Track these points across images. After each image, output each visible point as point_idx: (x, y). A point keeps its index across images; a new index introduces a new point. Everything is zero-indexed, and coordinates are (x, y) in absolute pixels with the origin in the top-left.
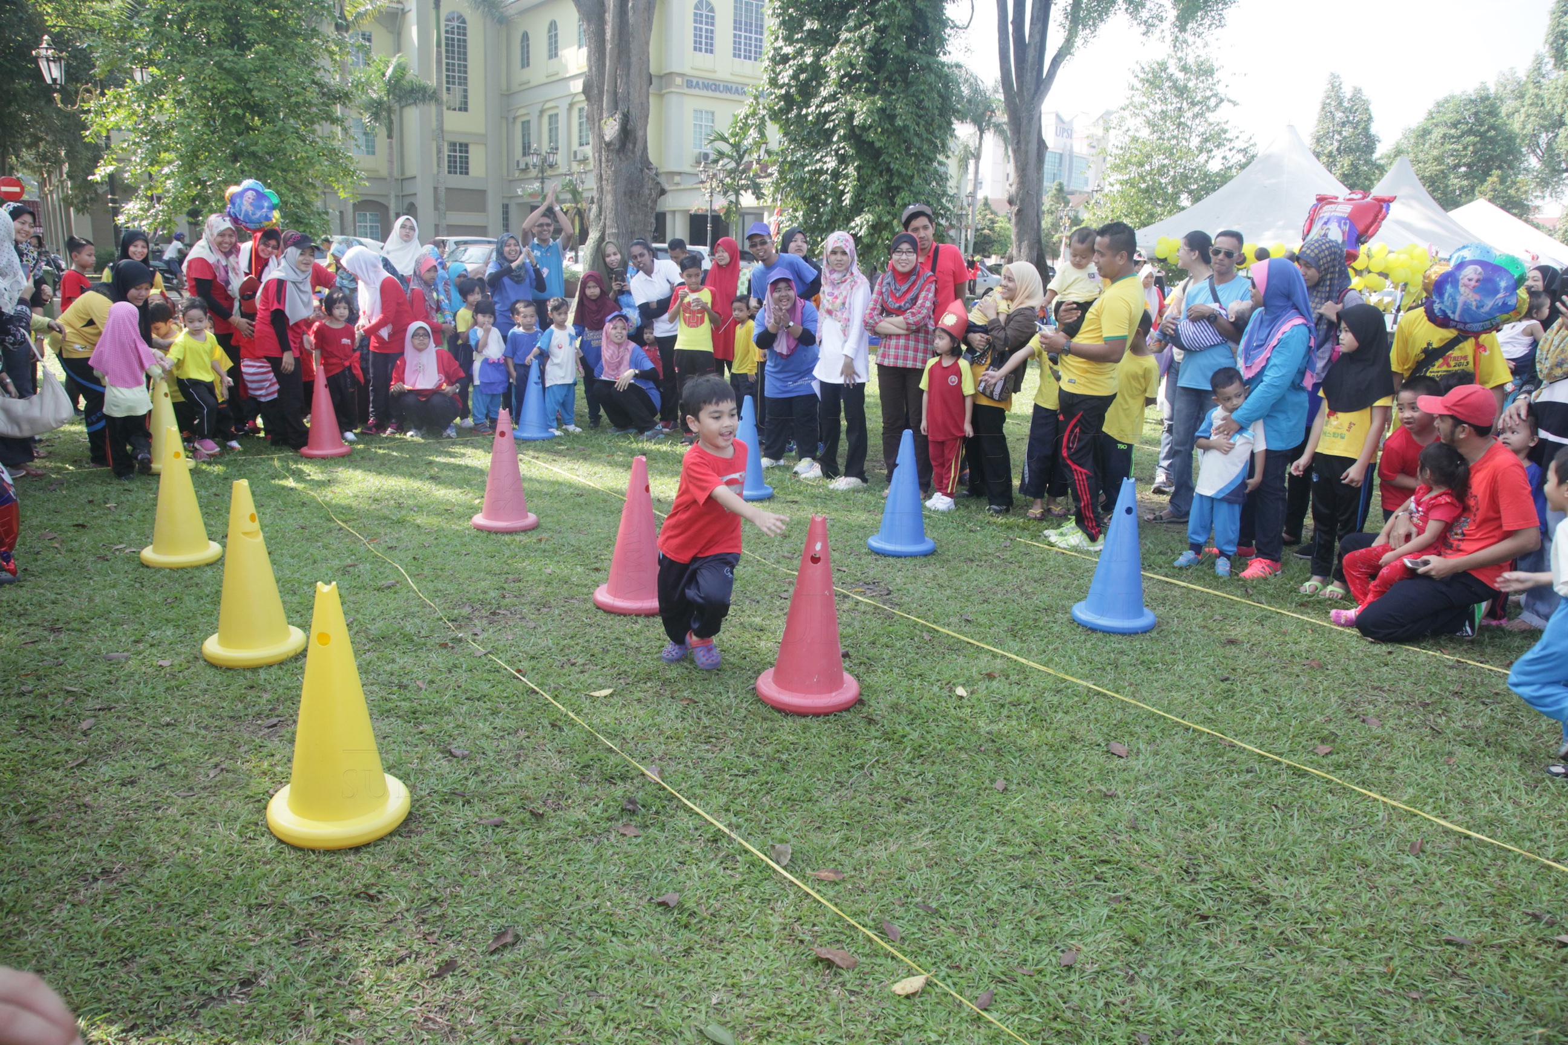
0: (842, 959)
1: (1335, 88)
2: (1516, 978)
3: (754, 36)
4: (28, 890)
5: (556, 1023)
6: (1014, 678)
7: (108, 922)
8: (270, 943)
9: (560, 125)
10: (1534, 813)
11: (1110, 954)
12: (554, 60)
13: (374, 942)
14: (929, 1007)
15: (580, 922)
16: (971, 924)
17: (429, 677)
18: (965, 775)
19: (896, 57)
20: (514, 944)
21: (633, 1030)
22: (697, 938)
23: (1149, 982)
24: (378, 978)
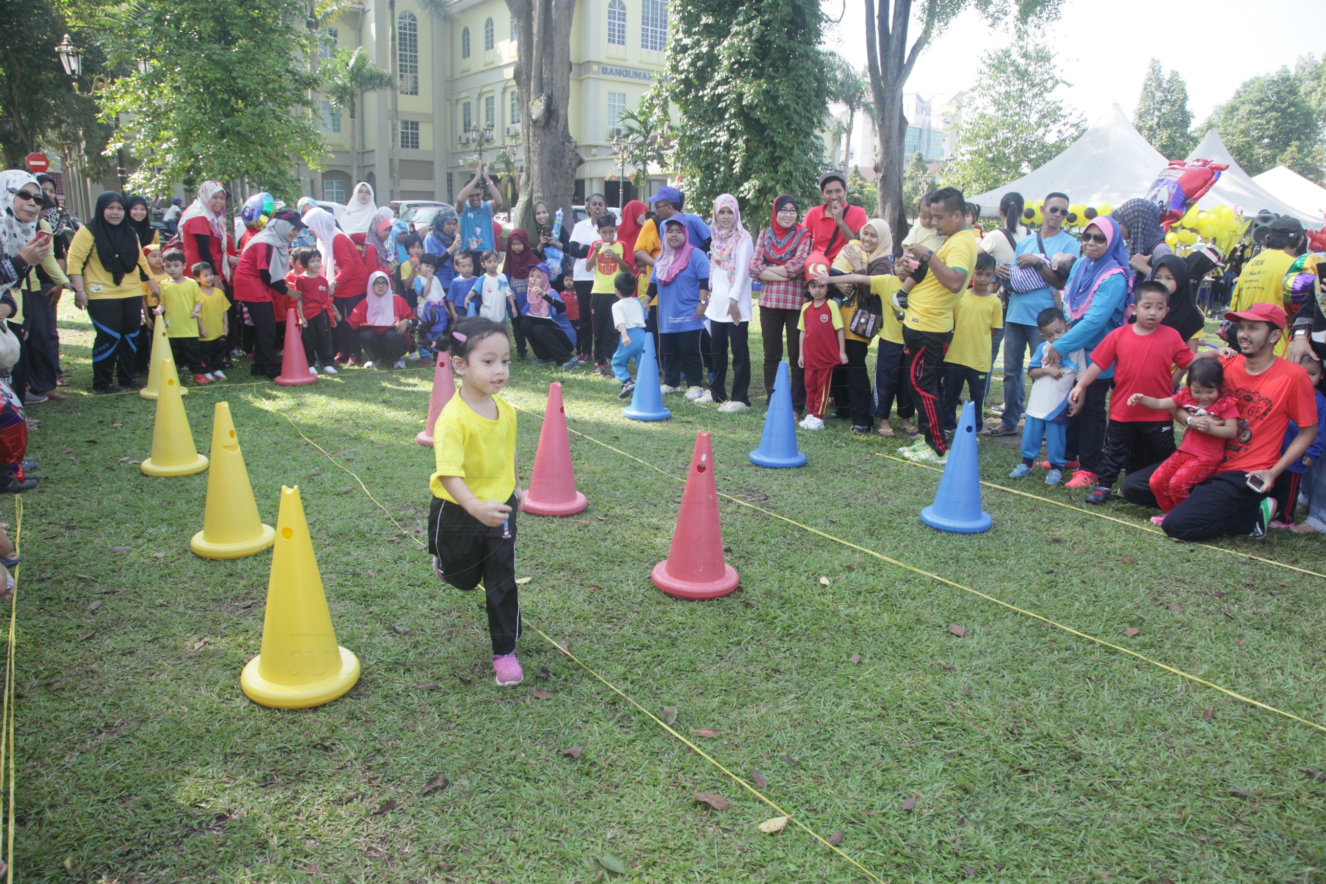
0: (717, 802)
1: (1155, 71)
2: (1290, 825)
3: (659, 29)
4: (45, 740)
5: (477, 853)
6: (870, 570)
7: (109, 766)
8: (242, 785)
9: (495, 106)
10: (1311, 687)
11: (945, 802)
12: (491, 51)
13: (328, 785)
14: (789, 843)
15: (499, 770)
16: (827, 775)
17: (378, 567)
18: (826, 650)
19: (779, 46)
20: (443, 788)
21: (541, 859)
22: (596, 784)
23: (977, 824)
24: (330, 815)
